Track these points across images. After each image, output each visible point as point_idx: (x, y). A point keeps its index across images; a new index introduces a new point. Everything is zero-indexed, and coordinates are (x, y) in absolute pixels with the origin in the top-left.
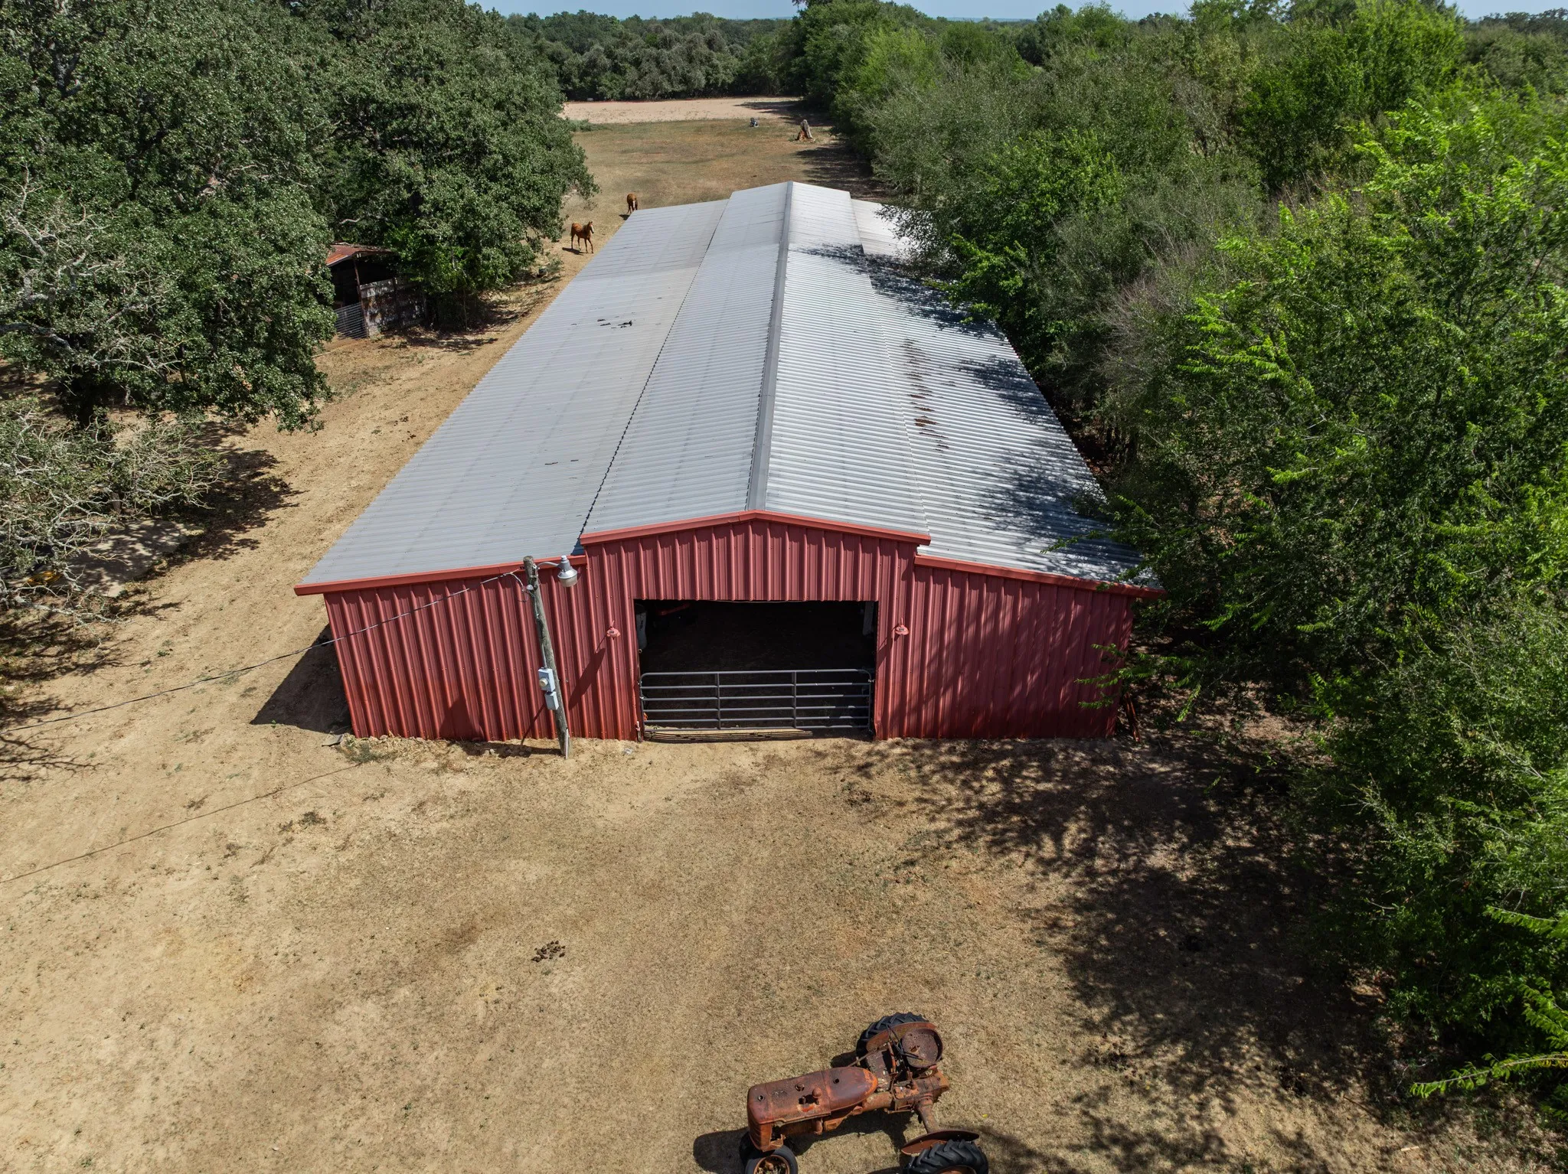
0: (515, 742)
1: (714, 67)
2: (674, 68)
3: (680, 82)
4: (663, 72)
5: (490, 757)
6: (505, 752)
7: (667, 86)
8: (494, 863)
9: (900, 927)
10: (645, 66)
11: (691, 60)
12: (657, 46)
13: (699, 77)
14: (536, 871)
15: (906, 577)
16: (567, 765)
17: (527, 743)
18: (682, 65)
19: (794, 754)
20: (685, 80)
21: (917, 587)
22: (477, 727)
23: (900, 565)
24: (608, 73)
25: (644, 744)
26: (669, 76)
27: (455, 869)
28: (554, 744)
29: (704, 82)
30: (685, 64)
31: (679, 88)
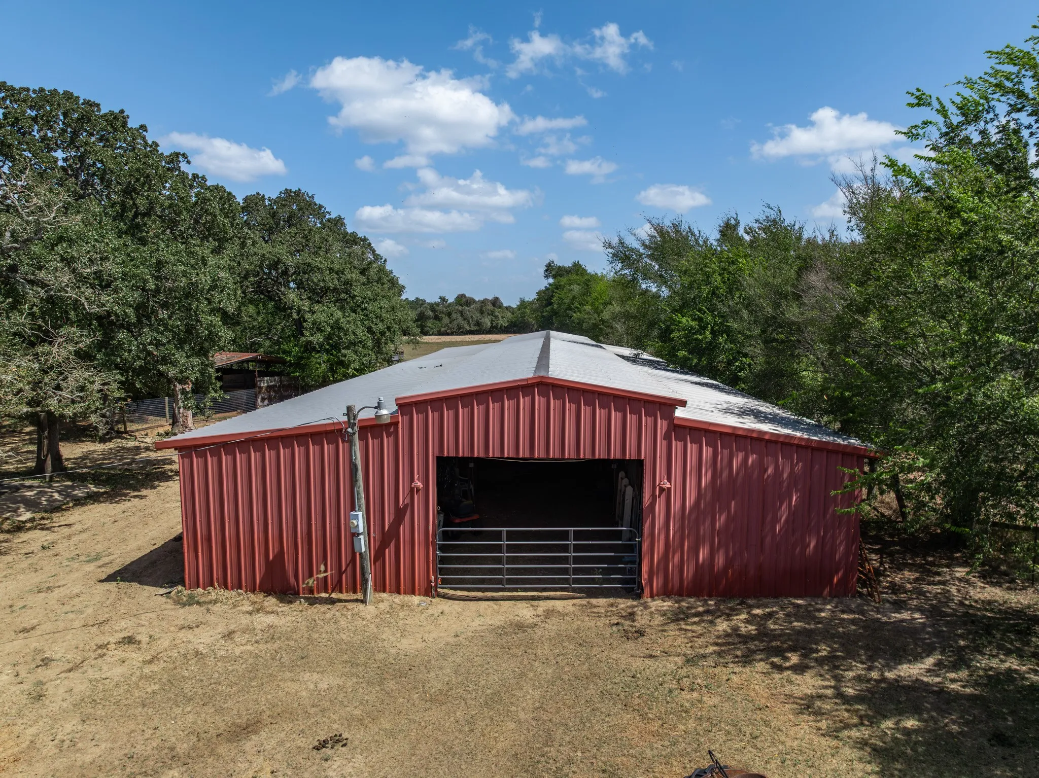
0: (324, 595)
1: (496, 317)
2: (472, 317)
3: (475, 325)
4: (465, 319)
5: (300, 605)
6: (312, 602)
7: (466, 327)
8: (288, 675)
9: (692, 724)
10: (454, 316)
11: (482, 312)
12: (461, 305)
13: (487, 322)
14: (327, 682)
15: (667, 437)
16: (369, 610)
17: (334, 595)
18: (476, 316)
19: (571, 609)
20: (478, 324)
21: (677, 446)
22: (292, 580)
23: (662, 425)
24: (431, 320)
25: (436, 600)
26: (469, 321)
27: (251, 679)
28: (359, 596)
29: (489, 324)
30: (478, 315)
31: (474, 328)
